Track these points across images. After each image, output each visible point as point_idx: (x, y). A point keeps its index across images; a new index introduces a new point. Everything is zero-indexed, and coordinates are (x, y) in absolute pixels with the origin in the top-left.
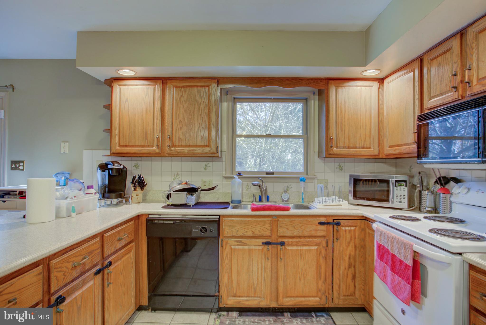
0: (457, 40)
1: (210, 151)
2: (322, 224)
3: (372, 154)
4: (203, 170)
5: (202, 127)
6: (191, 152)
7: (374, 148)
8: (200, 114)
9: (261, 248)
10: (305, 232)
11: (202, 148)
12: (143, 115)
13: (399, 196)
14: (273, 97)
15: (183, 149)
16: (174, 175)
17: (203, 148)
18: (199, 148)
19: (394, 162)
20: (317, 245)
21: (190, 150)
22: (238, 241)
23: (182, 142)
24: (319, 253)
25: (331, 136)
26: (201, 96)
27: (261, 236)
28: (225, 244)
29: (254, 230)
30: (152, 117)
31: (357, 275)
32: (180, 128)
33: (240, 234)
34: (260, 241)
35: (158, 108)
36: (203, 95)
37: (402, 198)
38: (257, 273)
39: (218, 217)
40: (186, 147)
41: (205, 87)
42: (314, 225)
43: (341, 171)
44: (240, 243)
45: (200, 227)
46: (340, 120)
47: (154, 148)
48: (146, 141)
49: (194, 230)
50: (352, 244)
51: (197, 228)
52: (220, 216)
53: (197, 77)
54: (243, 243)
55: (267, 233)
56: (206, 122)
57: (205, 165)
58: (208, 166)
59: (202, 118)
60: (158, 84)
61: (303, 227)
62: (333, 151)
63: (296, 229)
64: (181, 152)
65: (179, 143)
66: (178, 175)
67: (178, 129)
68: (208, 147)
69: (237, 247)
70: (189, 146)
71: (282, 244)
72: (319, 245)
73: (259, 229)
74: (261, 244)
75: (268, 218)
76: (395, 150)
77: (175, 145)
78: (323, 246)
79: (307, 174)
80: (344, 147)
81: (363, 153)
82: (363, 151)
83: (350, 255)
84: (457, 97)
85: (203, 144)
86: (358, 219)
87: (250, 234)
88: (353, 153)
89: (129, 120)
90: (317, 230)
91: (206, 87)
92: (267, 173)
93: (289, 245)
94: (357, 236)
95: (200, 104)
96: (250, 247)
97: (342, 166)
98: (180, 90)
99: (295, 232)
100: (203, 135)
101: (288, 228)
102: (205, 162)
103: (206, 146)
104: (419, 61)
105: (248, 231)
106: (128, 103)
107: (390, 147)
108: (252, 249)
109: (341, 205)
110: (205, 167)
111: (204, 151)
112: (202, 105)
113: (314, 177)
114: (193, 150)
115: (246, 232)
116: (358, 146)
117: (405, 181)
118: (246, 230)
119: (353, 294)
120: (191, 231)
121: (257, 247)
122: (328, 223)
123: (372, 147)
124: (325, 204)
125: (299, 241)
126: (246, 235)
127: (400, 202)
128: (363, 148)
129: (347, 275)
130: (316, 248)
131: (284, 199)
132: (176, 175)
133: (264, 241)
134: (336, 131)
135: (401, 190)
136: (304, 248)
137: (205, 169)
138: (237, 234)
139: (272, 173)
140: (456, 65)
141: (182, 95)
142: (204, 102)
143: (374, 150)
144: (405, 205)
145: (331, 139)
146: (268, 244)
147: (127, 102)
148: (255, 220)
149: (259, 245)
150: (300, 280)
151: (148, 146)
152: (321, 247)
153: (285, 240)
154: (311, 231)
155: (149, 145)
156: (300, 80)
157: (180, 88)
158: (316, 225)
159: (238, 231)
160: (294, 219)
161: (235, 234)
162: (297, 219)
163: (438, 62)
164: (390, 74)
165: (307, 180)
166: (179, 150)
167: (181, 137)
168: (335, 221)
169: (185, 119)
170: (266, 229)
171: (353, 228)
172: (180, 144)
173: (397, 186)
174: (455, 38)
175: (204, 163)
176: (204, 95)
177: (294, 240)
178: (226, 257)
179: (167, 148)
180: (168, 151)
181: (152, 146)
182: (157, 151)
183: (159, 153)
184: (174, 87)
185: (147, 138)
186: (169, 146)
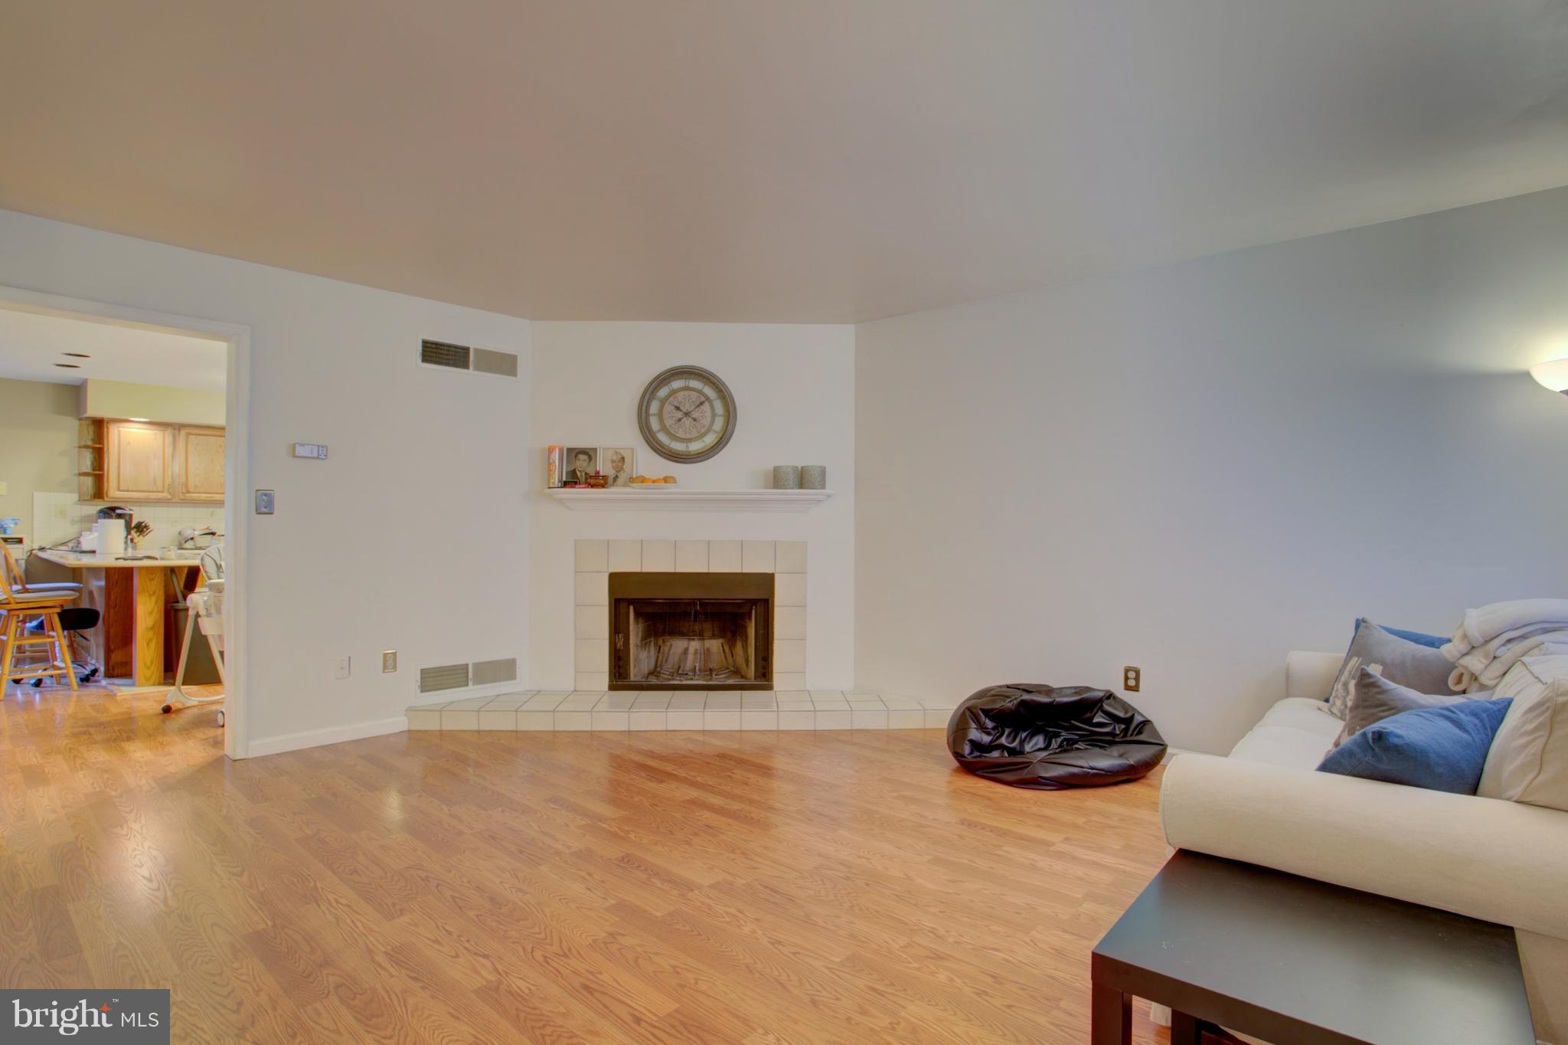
47: (165, 494)
48: (155, 486)
60: (169, 430)
65: (194, 489)
77: (190, 490)
106: (131, 445)
151: (158, 491)
166: (194, 496)
179: (181, 494)
180: (182, 497)
181: (162, 492)
182: (169, 497)
183: (171, 499)
184: (188, 434)
185: (155, 484)
186: (183, 493)
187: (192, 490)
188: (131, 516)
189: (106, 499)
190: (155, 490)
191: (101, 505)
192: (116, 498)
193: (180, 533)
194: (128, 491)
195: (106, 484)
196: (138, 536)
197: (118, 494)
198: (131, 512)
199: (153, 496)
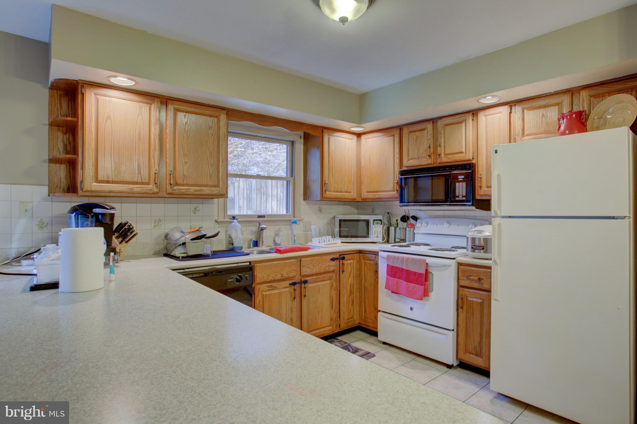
0: (430, 125)
1: (220, 192)
2: (333, 260)
3: (352, 198)
4: (192, 214)
5: (211, 164)
6: (199, 193)
7: (353, 193)
8: (209, 148)
9: (288, 289)
10: (321, 269)
11: (210, 188)
12: (134, 141)
13: (376, 232)
14: (263, 136)
15: (189, 189)
16: (155, 221)
17: (212, 188)
18: (207, 188)
19: (357, 204)
20: (329, 280)
21: (196, 191)
22: (268, 286)
23: (187, 180)
24: (332, 286)
25: (326, 181)
26: (210, 127)
27: (288, 277)
28: (257, 291)
29: (282, 273)
30: (148, 145)
31: (355, 301)
32: (185, 162)
33: (271, 278)
34: (287, 283)
35: (156, 135)
36: (211, 126)
37: (379, 233)
38: (286, 315)
39: (248, 263)
40: (191, 186)
41: (213, 117)
42: (328, 261)
43: (320, 213)
44: (271, 287)
45: (235, 277)
46: (331, 166)
47: (151, 186)
48: (140, 176)
49: (229, 280)
50: (352, 275)
51: (233, 278)
52: (250, 262)
53: (204, 104)
54: (274, 287)
55: (293, 274)
56: (216, 158)
57: (195, 208)
58: (197, 209)
59: (211, 153)
60: (156, 103)
61: (320, 265)
62: (326, 195)
63: (315, 267)
64: (187, 192)
65: (183, 182)
66: (160, 221)
67: (183, 164)
68: (217, 187)
69: (268, 293)
70: (196, 185)
71: (305, 282)
72: (331, 279)
73: (287, 271)
74: (288, 285)
75: (293, 259)
76: (374, 195)
77: (178, 183)
78: (334, 279)
79: (294, 217)
80: (334, 192)
81: (347, 197)
82: (347, 195)
83: (351, 284)
84: (430, 162)
85: (211, 184)
86: (355, 253)
87: (279, 277)
88: (341, 196)
89: (112, 145)
90: (329, 266)
91: (215, 117)
92: (260, 217)
93: (311, 283)
94: (354, 268)
95: (209, 136)
96: (280, 291)
97: (321, 208)
98: (185, 116)
99: (314, 270)
100: (212, 173)
101: (309, 267)
102: (195, 205)
103: (215, 186)
104: (399, 129)
105: (277, 274)
106: (111, 122)
107: (367, 192)
108: (281, 292)
109: (336, 244)
110: (194, 211)
111: (213, 192)
112: (210, 138)
113: (300, 219)
114: (200, 190)
115: (276, 275)
116: (343, 190)
117: (381, 220)
118: (275, 274)
119: (352, 317)
120: (227, 281)
121: (285, 290)
122: (337, 259)
123: (352, 192)
124: (324, 244)
125: (317, 278)
126: (276, 279)
127: (377, 237)
128: (346, 192)
129: (349, 301)
130: (329, 282)
131: (278, 242)
132: (158, 220)
133: (291, 282)
134: (329, 176)
135: (377, 227)
136: (321, 283)
137: (195, 213)
138: (268, 279)
139: (263, 216)
140: (430, 141)
141: (186, 122)
142: (212, 134)
143: (353, 195)
144: (380, 240)
145: (325, 183)
146: (294, 284)
147: (109, 121)
148: (283, 263)
149: (286, 287)
150: (319, 314)
151: (142, 183)
152: (332, 280)
153: (307, 279)
154: (325, 267)
155: (143, 181)
156: (302, 125)
157: (185, 114)
158: (330, 262)
159: (269, 276)
160: (313, 258)
161: (266, 280)
162: (315, 258)
163: (416, 135)
164: (368, 132)
165: (298, 223)
166: (183, 189)
167: (185, 173)
168: (341, 256)
169: (190, 152)
170: (292, 269)
171: (352, 261)
172: (185, 183)
173: (375, 224)
174: (429, 123)
175: (193, 206)
176: (213, 125)
177: (314, 277)
178: (258, 305)
179: (168, 187)
180: (169, 190)
181: (148, 184)
182: (156, 190)
183: (157, 193)
184: (176, 110)
185: (140, 173)
186: (171, 184)
187: (180, 181)
188: (112, 216)
189: (80, 192)
190: (139, 180)
191: (77, 201)
192: (92, 191)
193: (166, 236)
194: (108, 182)
195: (80, 172)
196: (121, 243)
197: (96, 186)
198: (112, 212)
199: (137, 188)
